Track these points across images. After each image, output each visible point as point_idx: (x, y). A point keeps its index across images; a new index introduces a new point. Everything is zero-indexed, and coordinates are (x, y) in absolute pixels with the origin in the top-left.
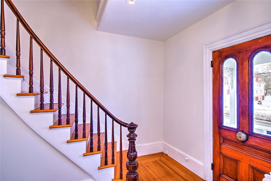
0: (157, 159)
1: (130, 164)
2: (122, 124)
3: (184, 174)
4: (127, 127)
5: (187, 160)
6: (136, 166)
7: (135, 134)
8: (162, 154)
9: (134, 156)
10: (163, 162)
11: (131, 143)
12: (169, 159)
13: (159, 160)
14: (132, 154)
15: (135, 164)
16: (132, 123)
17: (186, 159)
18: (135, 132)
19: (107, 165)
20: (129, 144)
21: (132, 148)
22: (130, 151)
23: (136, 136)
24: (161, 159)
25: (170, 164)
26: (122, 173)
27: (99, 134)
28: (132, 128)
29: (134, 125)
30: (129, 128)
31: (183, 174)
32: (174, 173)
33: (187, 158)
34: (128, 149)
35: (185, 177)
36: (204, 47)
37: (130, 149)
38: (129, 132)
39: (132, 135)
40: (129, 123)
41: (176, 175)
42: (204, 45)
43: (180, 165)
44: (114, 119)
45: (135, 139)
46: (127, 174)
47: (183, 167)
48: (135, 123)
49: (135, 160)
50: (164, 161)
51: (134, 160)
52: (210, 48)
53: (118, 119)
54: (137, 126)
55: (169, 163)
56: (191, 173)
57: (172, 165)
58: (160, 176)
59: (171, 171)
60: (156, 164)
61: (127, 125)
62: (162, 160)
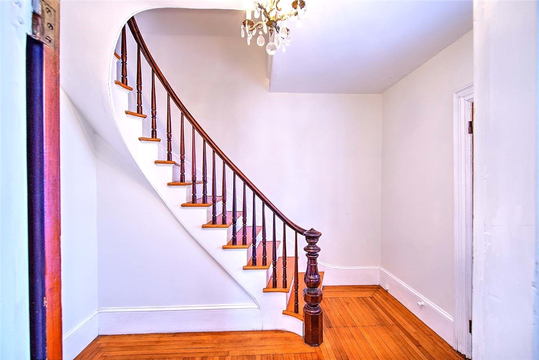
0: (367, 294)
1: (308, 293)
2: (298, 230)
3: (414, 330)
4: (305, 235)
5: (423, 305)
6: (318, 297)
7: (316, 246)
8: (378, 288)
9: (314, 281)
10: (376, 302)
11: (310, 261)
12: (390, 299)
13: (371, 297)
14: (312, 277)
15: (316, 294)
16: (312, 229)
17: (419, 303)
18: (317, 244)
19: (276, 287)
20: (307, 261)
21: (313, 268)
22: (309, 272)
23: (319, 250)
24: (374, 296)
25: (390, 308)
26: (297, 304)
27: (264, 242)
28: (312, 237)
29: (315, 233)
30: (307, 237)
31: (411, 329)
32: (394, 324)
33: (423, 303)
34: (305, 271)
35: (412, 334)
36: (455, 96)
37: (309, 270)
38: (307, 244)
39: (312, 248)
40: (308, 229)
41: (397, 328)
42: (455, 91)
43: (408, 313)
44: (286, 222)
45: (318, 255)
46: (305, 307)
47: (414, 317)
48: (317, 229)
49: (317, 287)
50: (379, 301)
51: (315, 288)
52: (466, 96)
53: (291, 222)
54: (321, 235)
55: (388, 305)
56: (429, 330)
57: (393, 310)
58: (366, 324)
59: (387, 318)
60: (364, 302)
61: (305, 233)
62: (376, 298)
